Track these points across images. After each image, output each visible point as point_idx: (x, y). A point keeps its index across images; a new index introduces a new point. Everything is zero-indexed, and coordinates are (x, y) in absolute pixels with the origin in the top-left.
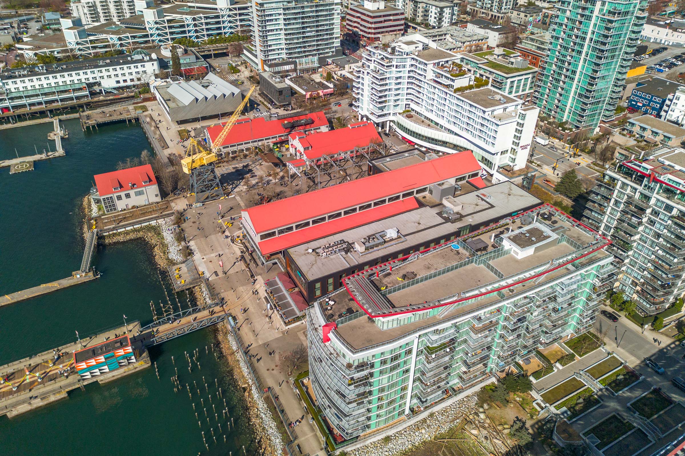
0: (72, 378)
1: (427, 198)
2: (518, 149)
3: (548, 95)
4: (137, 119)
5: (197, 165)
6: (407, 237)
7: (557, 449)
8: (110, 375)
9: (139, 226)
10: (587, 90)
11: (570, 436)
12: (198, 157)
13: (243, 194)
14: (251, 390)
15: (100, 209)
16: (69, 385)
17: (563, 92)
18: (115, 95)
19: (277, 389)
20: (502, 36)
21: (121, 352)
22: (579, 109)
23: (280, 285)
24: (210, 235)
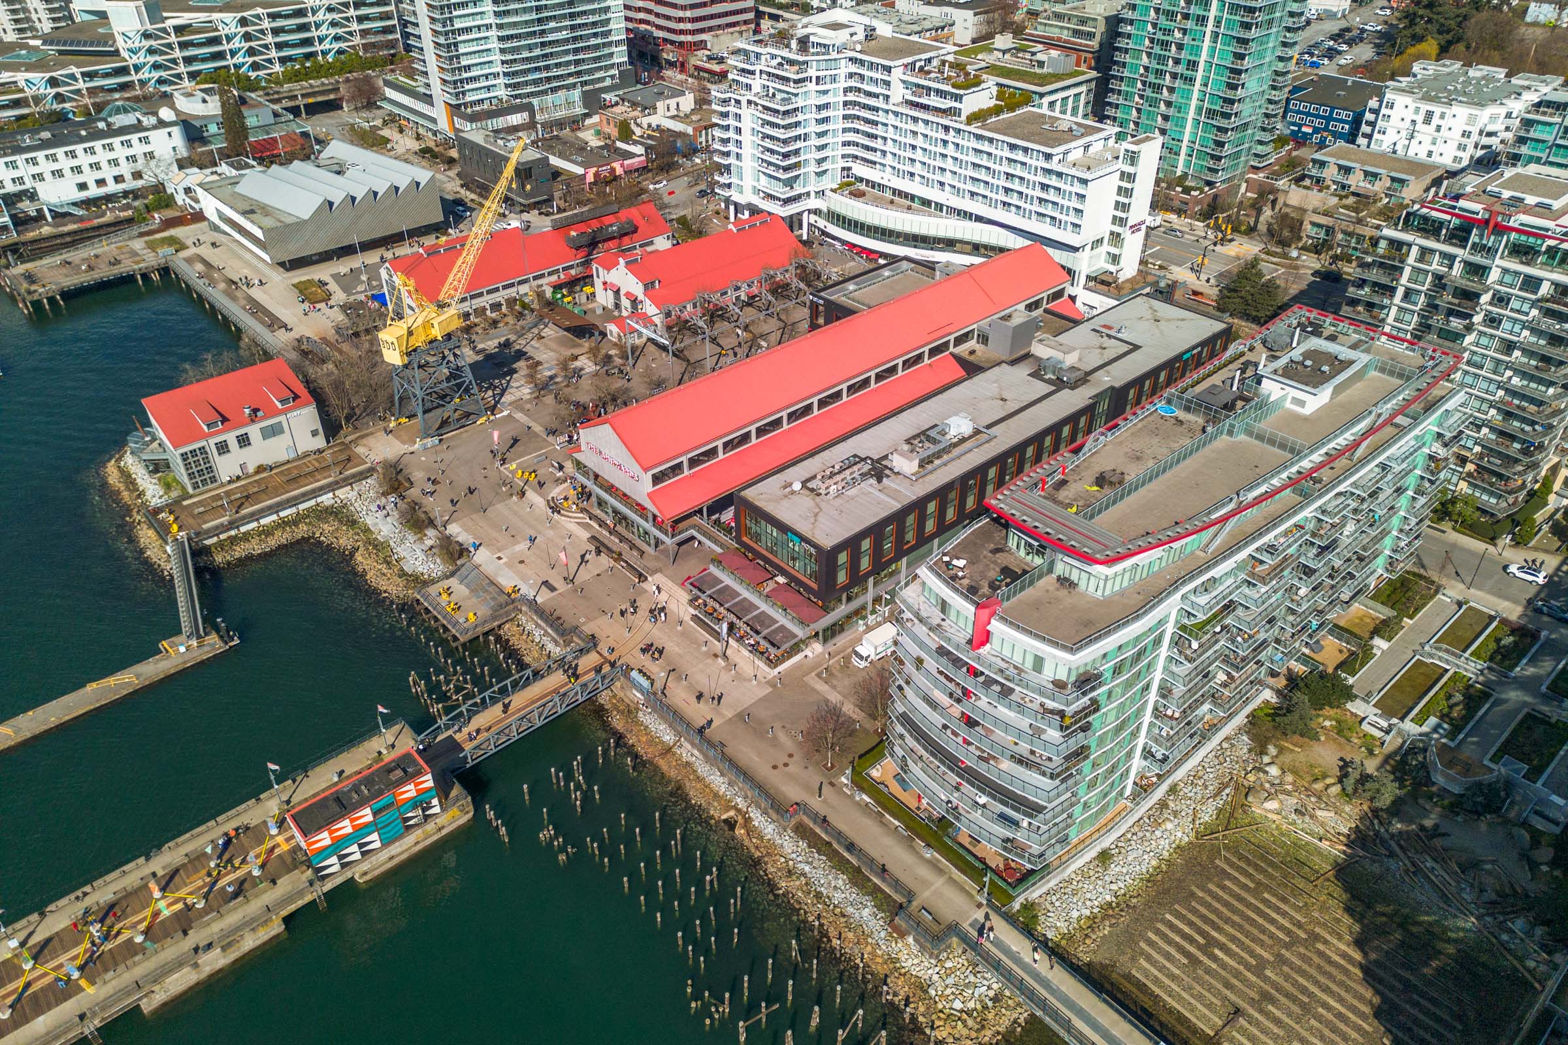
0: (285, 884)
1: (979, 353)
2: (1126, 233)
3: (1137, 124)
4: (165, 271)
5: (419, 341)
6: (994, 431)
7: (1446, 802)
8: (384, 855)
9: (293, 510)
10: (1226, 100)
11: (1467, 769)
12: (420, 321)
13: (528, 406)
14: (748, 820)
15: (168, 487)
16: (289, 899)
17: (1171, 112)
18: (81, 219)
19: (815, 803)
20: (981, 18)
21: (409, 791)
22: (1211, 144)
23: (727, 580)
24: (491, 504)
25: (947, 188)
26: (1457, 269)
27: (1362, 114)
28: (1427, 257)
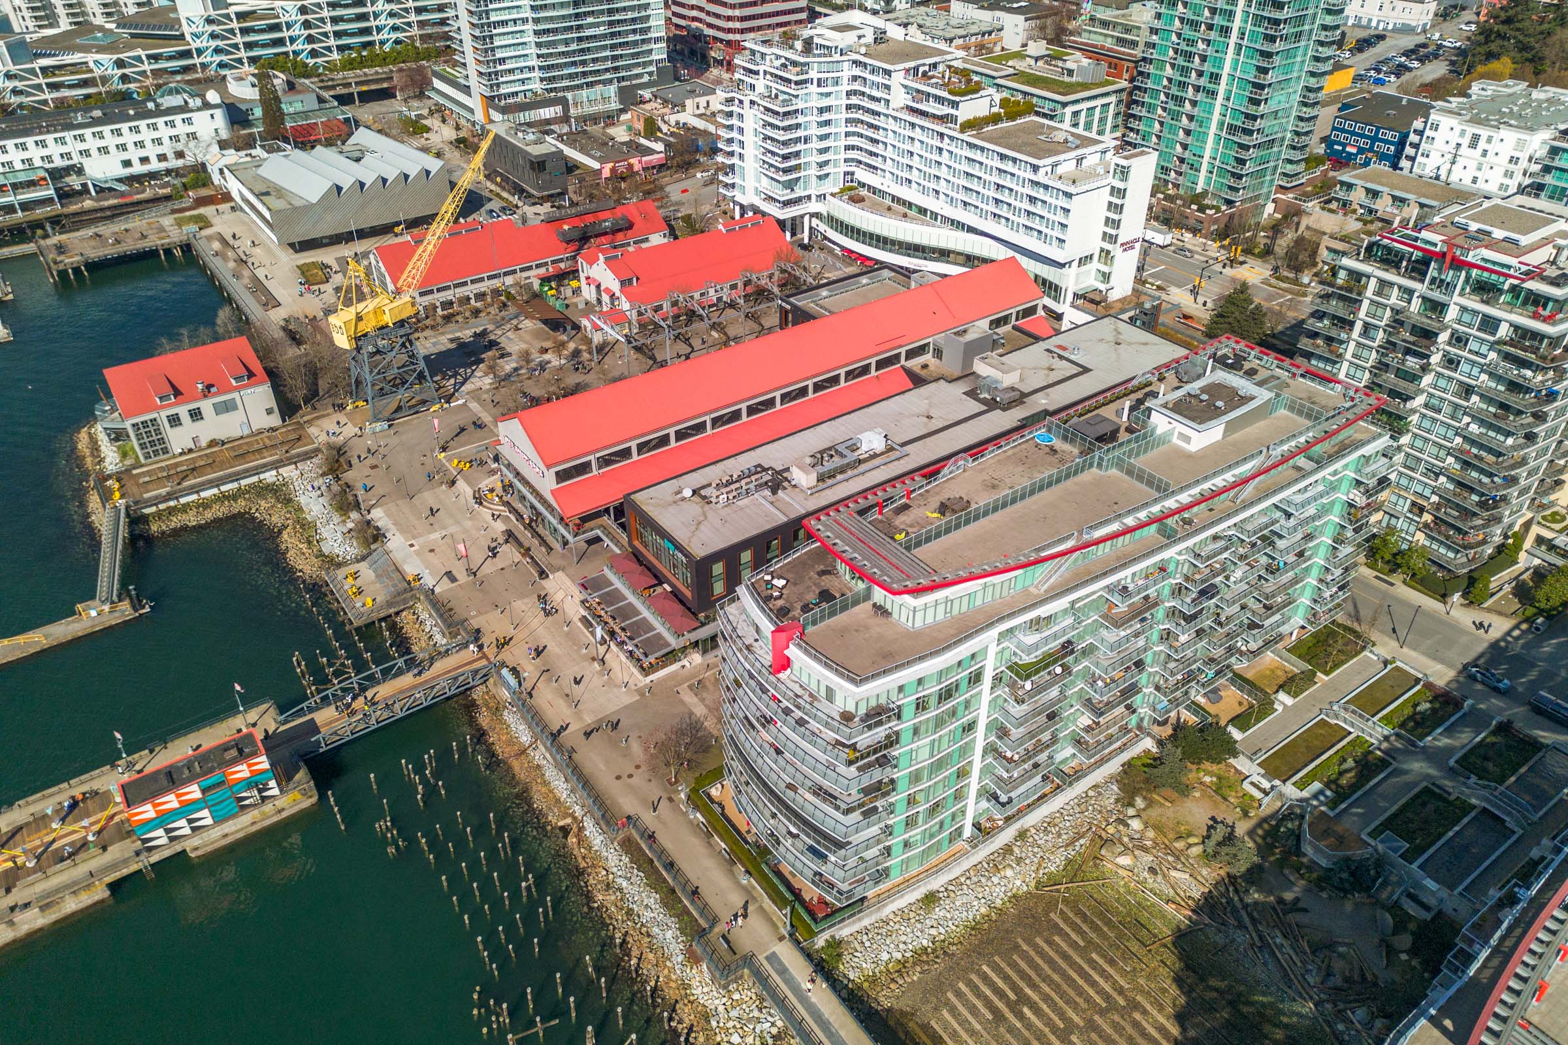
0: (116, 851)
1: (932, 368)
2: (1116, 250)
3: (1159, 137)
4: (187, 248)
5: (368, 326)
6: (908, 448)
7: (1315, 875)
8: (216, 833)
9: (235, 485)
10: (1247, 116)
11: (1341, 841)
12: (371, 307)
13: (485, 396)
14: (581, 829)
15: (124, 455)
16: (114, 866)
17: (1193, 126)
18: (122, 195)
19: (648, 819)
20: (1033, 23)
21: (242, 771)
22: (1232, 162)
23: (618, 584)
24: (419, 491)
25: (942, 196)
26: (1416, 305)
27: (1407, 136)
28: (1386, 291)
